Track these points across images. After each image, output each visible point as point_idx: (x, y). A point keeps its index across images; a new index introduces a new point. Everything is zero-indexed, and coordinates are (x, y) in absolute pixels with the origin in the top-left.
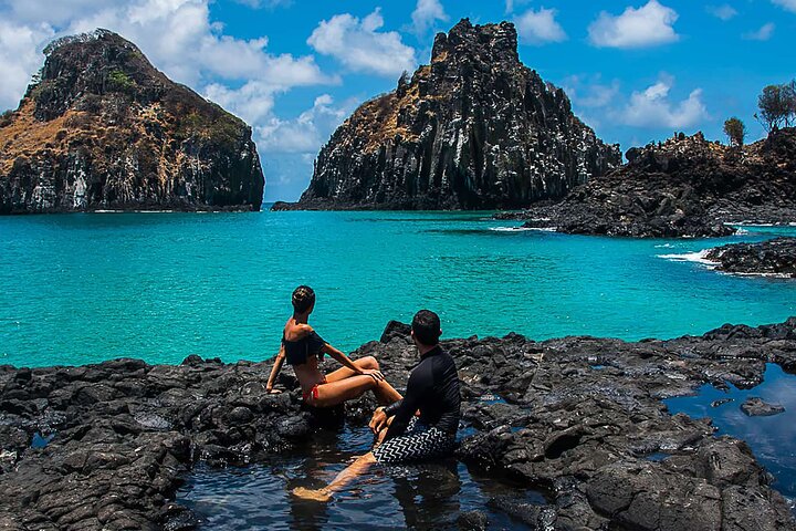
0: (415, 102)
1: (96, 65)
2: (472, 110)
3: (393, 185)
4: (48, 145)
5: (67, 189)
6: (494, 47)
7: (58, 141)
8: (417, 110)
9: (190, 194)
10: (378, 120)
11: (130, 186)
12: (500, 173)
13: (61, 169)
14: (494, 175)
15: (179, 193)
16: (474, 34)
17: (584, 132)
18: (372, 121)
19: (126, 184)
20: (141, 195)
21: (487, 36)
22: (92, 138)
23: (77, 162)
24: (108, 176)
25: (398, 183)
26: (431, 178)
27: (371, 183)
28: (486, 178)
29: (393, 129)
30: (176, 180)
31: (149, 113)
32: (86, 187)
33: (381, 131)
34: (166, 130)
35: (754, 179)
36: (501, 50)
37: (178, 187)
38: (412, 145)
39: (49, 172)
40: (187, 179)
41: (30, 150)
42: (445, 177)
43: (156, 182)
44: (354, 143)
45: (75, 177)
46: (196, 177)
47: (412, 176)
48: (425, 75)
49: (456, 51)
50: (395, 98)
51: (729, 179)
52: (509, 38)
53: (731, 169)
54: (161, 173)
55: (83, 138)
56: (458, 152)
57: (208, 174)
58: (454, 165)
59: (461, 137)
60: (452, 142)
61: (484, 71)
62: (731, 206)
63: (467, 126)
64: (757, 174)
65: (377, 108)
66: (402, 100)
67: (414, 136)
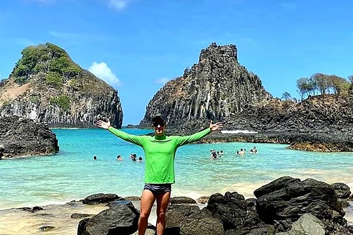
0: (190, 80)
1: (45, 59)
2: (214, 85)
3: (178, 118)
4: (20, 95)
5: (27, 116)
6: (225, 57)
7: (25, 94)
8: (190, 84)
9: (85, 120)
10: (174, 88)
11: (58, 116)
12: (226, 113)
13: (25, 107)
14: (224, 114)
15: (81, 119)
16: (217, 50)
17: (267, 95)
18: (172, 89)
19: (56, 115)
20: (62, 120)
21: (223, 51)
22: (41, 93)
23: (33, 104)
24: (47, 111)
25: (181, 118)
26: (195, 115)
27: (169, 117)
28: (220, 116)
29: (179, 93)
30: (80, 113)
31: (69, 82)
32: (36, 115)
33: (174, 93)
34: (77, 90)
35: (292, 117)
36: (229, 57)
37: (81, 117)
38: (188, 100)
39: (20, 108)
40: (85, 113)
41: (12, 98)
42: (201, 115)
43: (70, 114)
44: (163, 99)
45: (31, 111)
46: (89, 112)
47: (187, 114)
48: (195, 69)
49: (209, 58)
50: (183, 79)
51: (282, 117)
52: (234, 52)
53: (284, 113)
54: (73, 111)
55: (37, 93)
56: (207, 104)
57: (95, 111)
58: (206, 110)
59: (209, 97)
60: (205, 99)
61: (221, 67)
62: (281, 128)
63: (212, 92)
64: (294, 115)
65: (174, 83)
66: (186, 80)
67: (188, 96)
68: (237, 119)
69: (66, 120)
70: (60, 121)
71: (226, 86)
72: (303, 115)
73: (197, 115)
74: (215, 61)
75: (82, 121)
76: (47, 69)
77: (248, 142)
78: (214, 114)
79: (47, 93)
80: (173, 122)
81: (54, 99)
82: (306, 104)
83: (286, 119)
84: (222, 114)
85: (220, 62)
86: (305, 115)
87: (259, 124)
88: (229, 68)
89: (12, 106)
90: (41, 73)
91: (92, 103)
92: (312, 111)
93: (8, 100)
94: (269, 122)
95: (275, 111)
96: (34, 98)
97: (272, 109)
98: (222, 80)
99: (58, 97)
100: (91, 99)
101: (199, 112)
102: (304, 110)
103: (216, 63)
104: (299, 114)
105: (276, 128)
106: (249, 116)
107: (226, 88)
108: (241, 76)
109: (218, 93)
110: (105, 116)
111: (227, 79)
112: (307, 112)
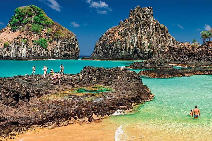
0: (123, 29)
1: (30, 16)
2: (139, 32)
3: (116, 53)
4: (15, 39)
5: (20, 52)
6: (146, 14)
7: (18, 38)
8: (124, 31)
9: (57, 54)
10: (113, 34)
11: (40, 52)
12: (147, 50)
13: (19, 46)
14: (146, 50)
15: (54, 54)
16: (141, 10)
17: (172, 38)
18: (111, 34)
19: (38, 51)
20: (42, 54)
21: (144, 11)
22: (28, 37)
23: (24, 44)
24: (33, 48)
25: (118, 52)
26: (127, 51)
27: (110, 52)
28: (143, 51)
29: (117, 36)
30: (53, 50)
31: (46, 30)
32: (26, 51)
33: (114, 37)
34: (51, 35)
35: (199, 54)
36: (148, 15)
37: (54, 52)
38: (122, 41)
39: (15, 47)
40: (57, 50)
41: (10, 40)
42: (131, 51)
43: (47, 50)
44: (106, 40)
45: (23, 48)
46: (59, 49)
47: (122, 50)
48: (126, 21)
49: (135, 15)
50: (118, 28)
51: (193, 54)
52: (151, 12)
53: (193, 52)
54: (49, 48)
55: (26, 37)
56: (135, 44)
57: (63, 48)
58: (134, 47)
59: (136, 39)
60: (133, 40)
61: (143, 21)
62: (192, 61)
63: (138, 36)
64: (199, 53)
65: (113, 30)
66: (120, 28)
67: (123, 38)
68: (165, 55)
69: (45, 54)
70: (41, 55)
71: (146, 33)
72: (205, 53)
73: (128, 51)
74: (139, 17)
75: (55, 55)
76: (31, 22)
77: (204, 74)
78: (139, 50)
79: (32, 37)
80: (113, 55)
81: (37, 41)
82: (206, 47)
83: (195, 55)
84: (144, 51)
85: (143, 18)
86: (206, 53)
87: (179, 58)
88: (148, 22)
89: (10, 45)
90: (28, 24)
91: (61, 44)
92: (210, 50)
93: (7, 42)
94: (185, 57)
95: (188, 50)
96: (24, 40)
97: (186, 49)
98: (144, 29)
99: (39, 40)
100: (60, 41)
101: (130, 48)
102: (205, 50)
103: (141, 18)
104: (203, 52)
105: (189, 61)
106: (173, 53)
107: (147, 34)
108: (156, 27)
109: (142, 37)
110: (69, 51)
111: (147, 28)
112: (207, 52)
